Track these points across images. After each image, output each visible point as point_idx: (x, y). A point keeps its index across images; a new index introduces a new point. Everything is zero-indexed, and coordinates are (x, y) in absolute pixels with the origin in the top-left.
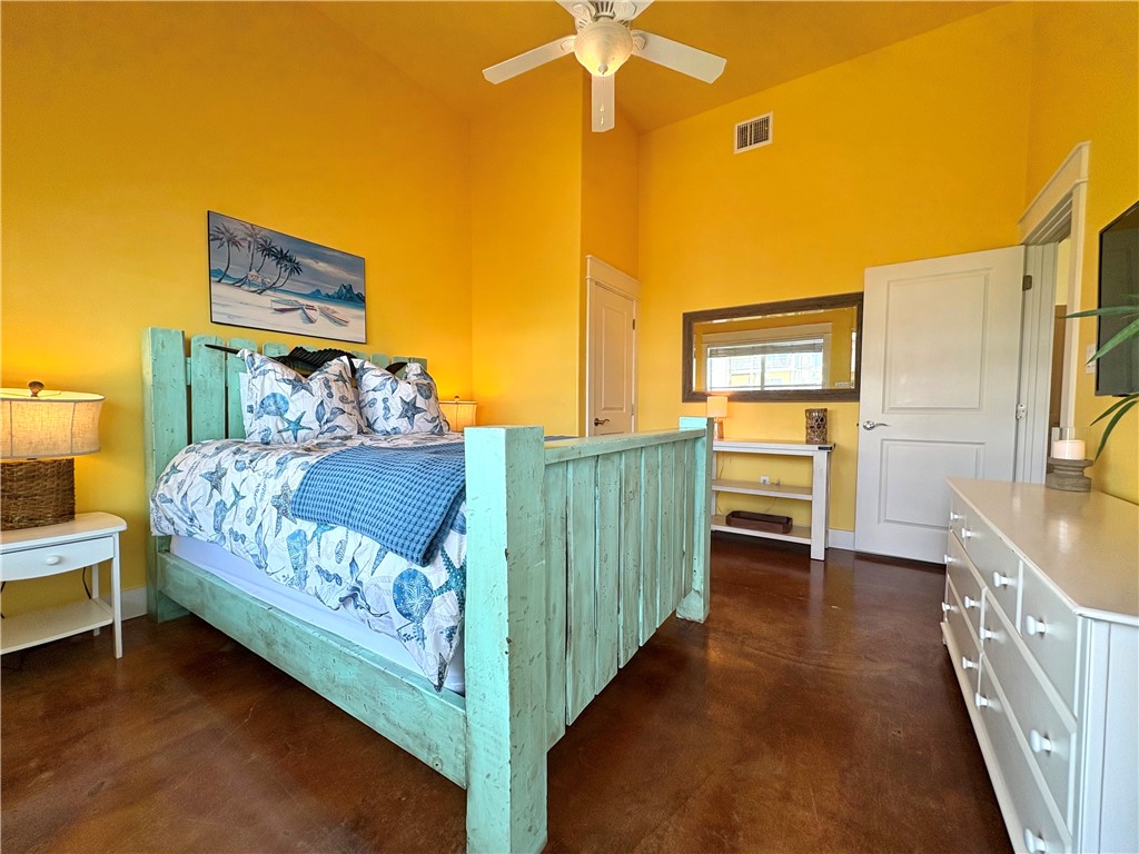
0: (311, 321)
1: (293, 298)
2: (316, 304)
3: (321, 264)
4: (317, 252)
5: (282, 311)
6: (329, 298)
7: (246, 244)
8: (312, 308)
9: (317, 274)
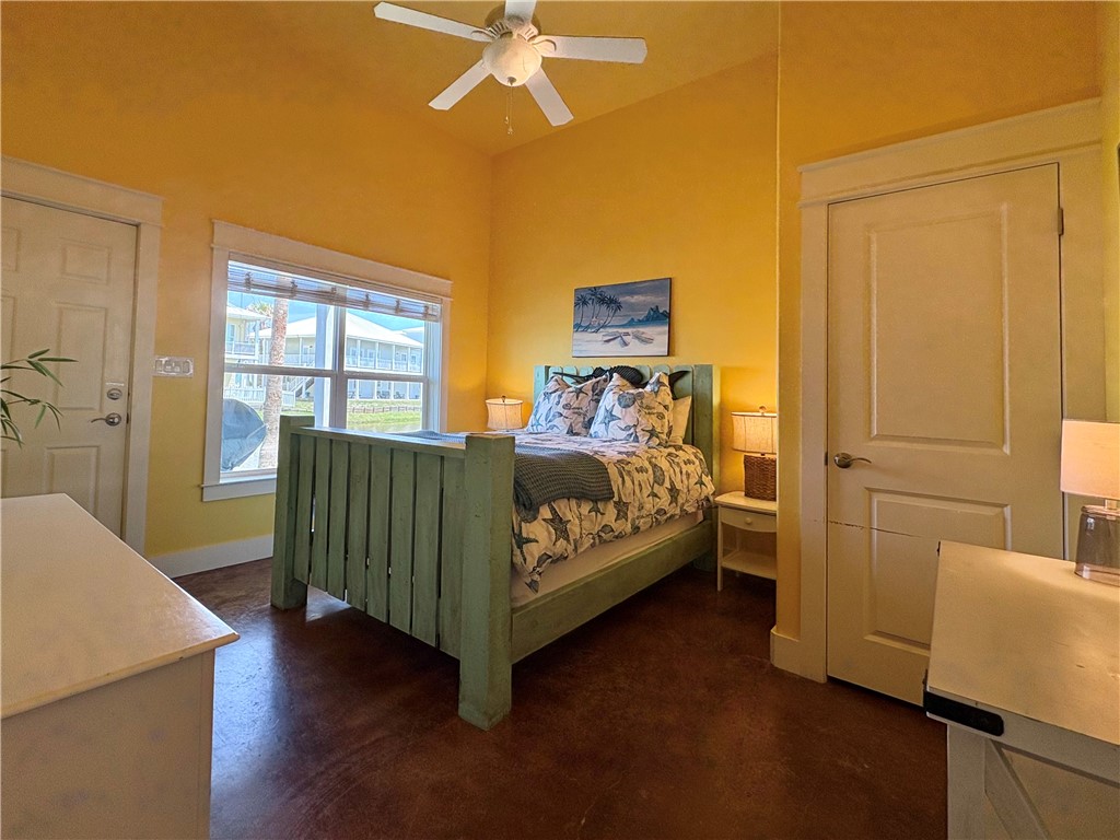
0: (625, 344)
1: (615, 330)
2: (629, 330)
3: (636, 297)
4: (630, 288)
5: (608, 341)
6: (641, 323)
7: (590, 302)
8: (627, 334)
9: (632, 307)
